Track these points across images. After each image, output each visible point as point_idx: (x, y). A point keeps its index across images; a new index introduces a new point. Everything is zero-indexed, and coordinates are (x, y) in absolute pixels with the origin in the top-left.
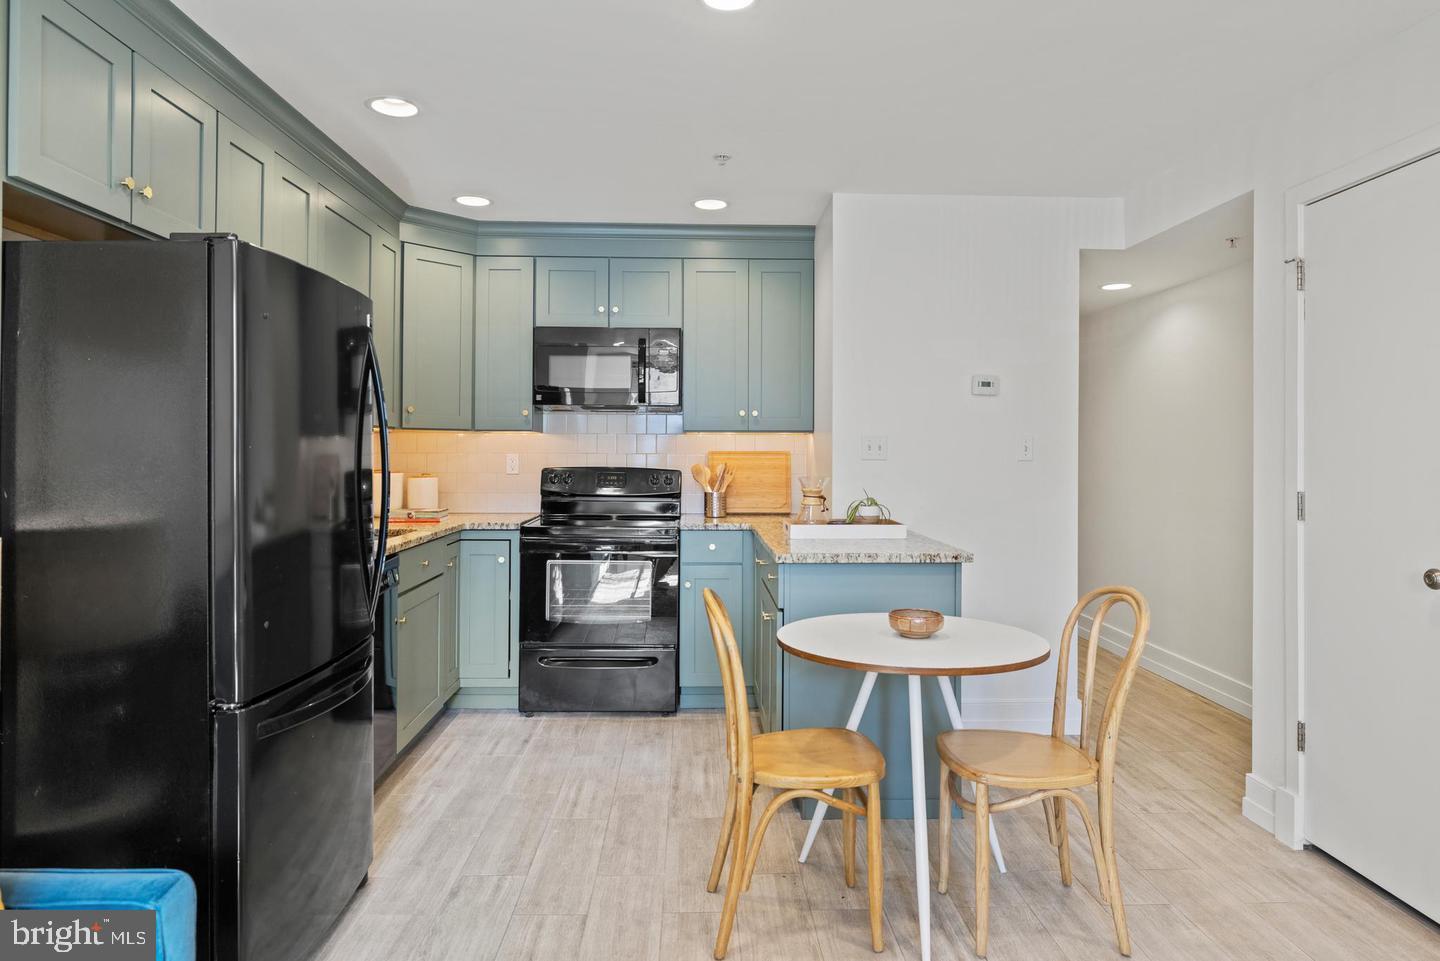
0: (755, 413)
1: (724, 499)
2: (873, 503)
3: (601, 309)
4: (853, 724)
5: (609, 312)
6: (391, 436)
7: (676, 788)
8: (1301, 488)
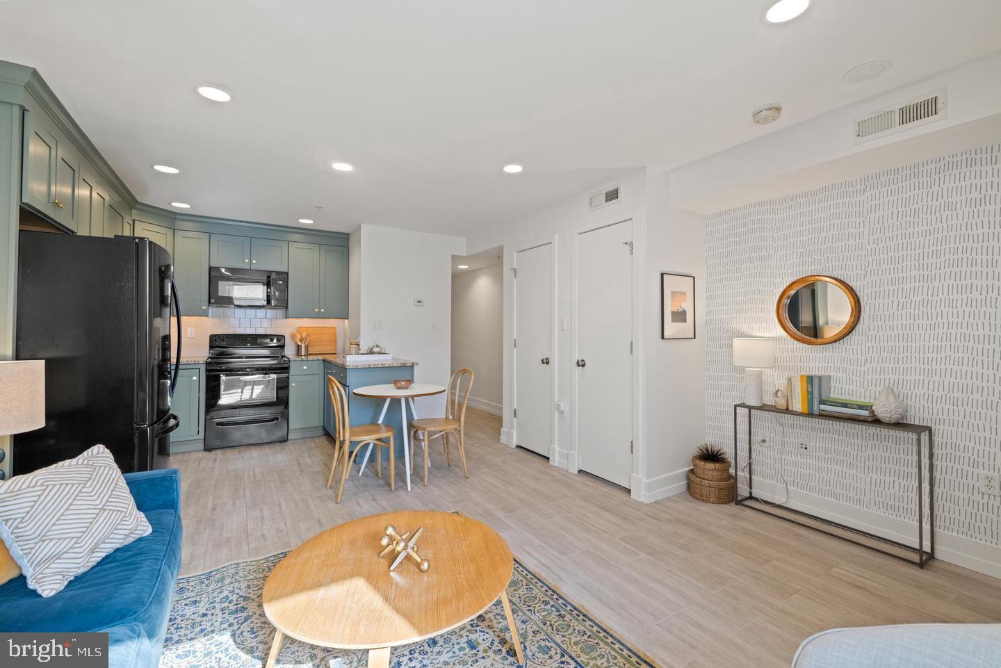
0: (322, 310)
1: (307, 347)
2: (378, 346)
3: (247, 261)
4: (380, 421)
5: (251, 263)
6: (183, 319)
7: (299, 464)
8: (515, 338)
